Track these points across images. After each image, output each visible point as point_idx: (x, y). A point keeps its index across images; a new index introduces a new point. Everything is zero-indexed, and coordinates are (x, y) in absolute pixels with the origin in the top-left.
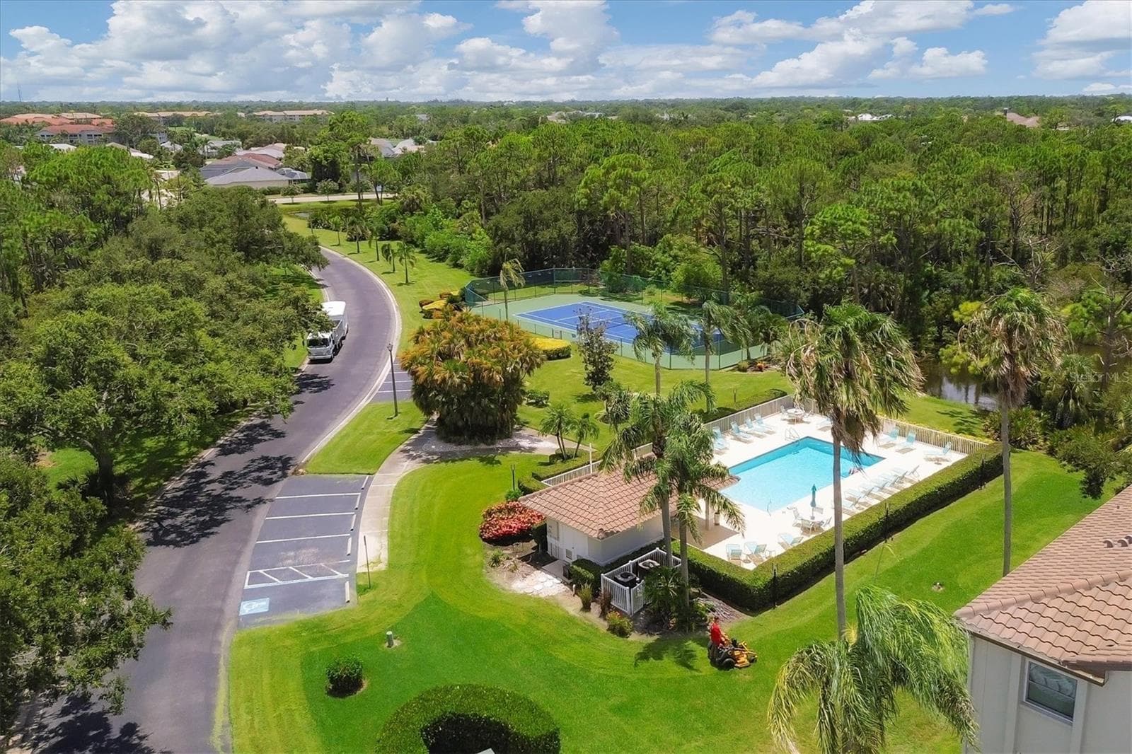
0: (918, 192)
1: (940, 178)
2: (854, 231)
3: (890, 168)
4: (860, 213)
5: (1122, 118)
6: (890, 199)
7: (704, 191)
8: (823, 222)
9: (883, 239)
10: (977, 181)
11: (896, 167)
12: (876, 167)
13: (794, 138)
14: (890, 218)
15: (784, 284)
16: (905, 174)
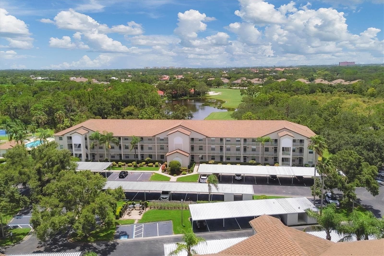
0: (51, 101)
1: (56, 98)
2: (40, 109)
3: (46, 96)
4: (41, 105)
5: (112, 78)
6: (46, 102)
7: (5, 104)
8: (34, 107)
9: (46, 110)
10: (63, 98)
11: (48, 96)
12: (43, 96)
13: (19, 89)
14: (47, 106)
15: (27, 120)
16: (50, 97)
